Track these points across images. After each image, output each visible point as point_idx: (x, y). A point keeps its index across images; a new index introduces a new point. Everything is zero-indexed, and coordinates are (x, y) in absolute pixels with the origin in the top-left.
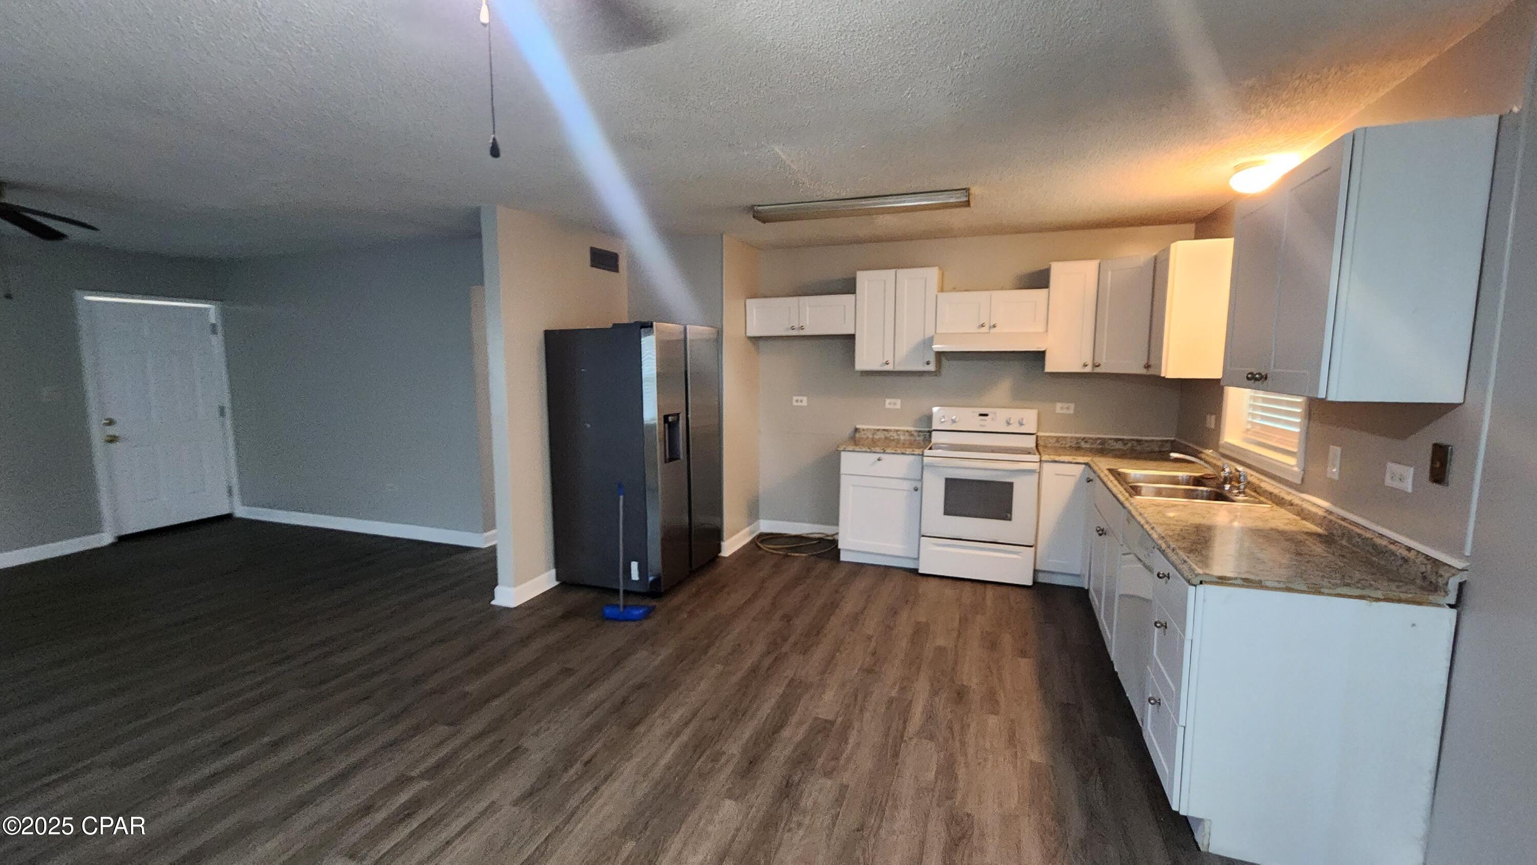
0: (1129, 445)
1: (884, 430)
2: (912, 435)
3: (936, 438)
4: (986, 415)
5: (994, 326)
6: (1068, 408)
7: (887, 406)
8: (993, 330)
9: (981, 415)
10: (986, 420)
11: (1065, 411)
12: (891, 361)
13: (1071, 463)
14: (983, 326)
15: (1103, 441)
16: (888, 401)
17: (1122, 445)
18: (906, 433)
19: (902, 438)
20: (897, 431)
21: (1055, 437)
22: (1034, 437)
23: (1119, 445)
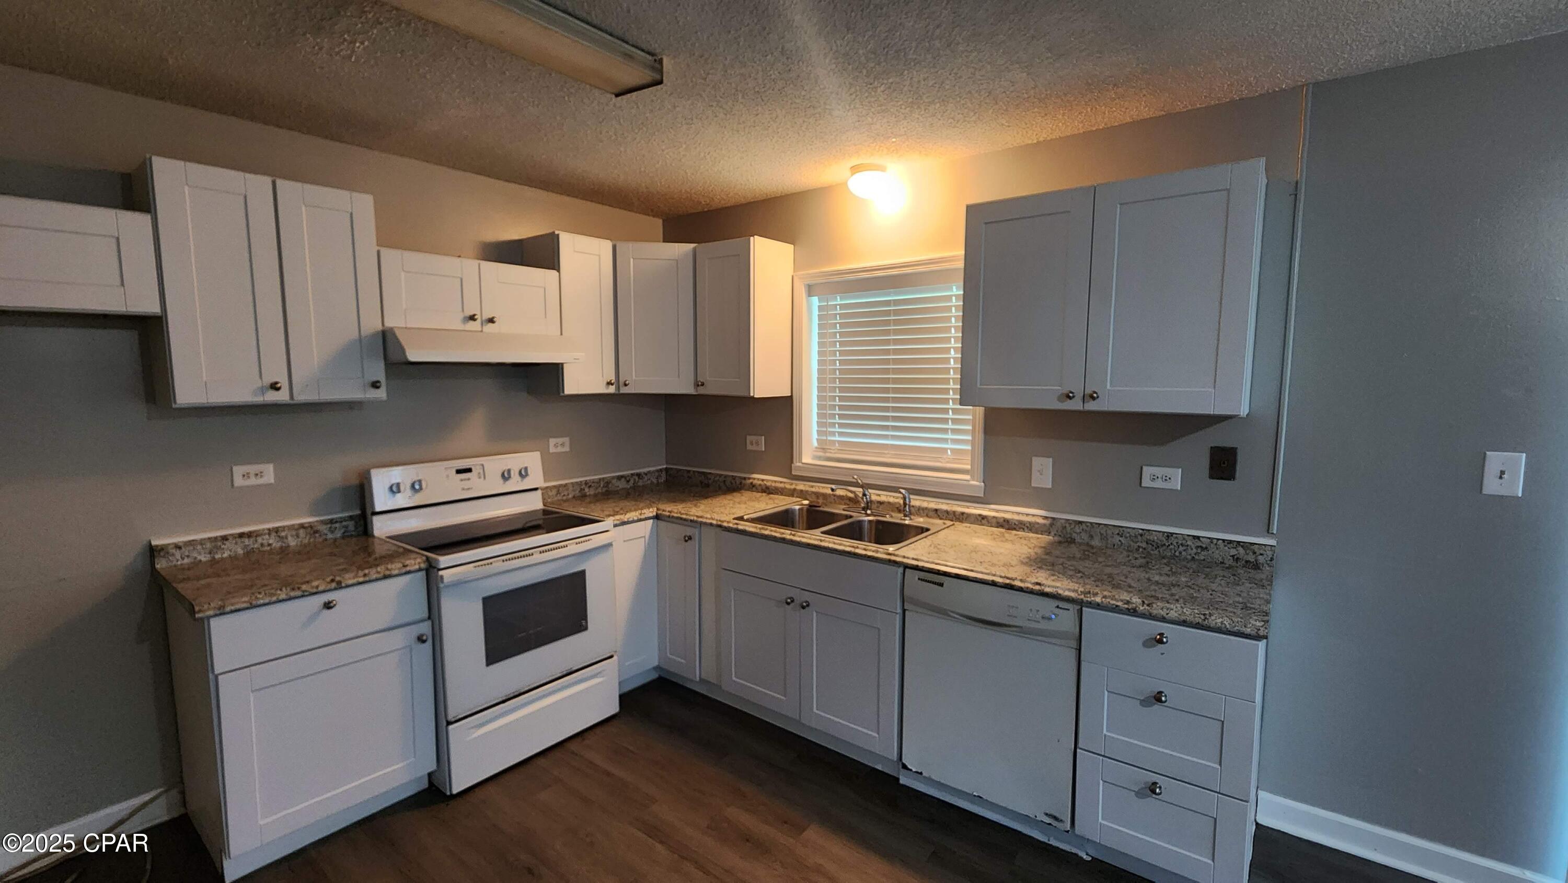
0: (632, 481)
1: (241, 535)
2: (316, 532)
3: (382, 527)
4: (469, 470)
5: (491, 321)
6: (563, 445)
7: (239, 481)
8: (489, 328)
9: (459, 472)
10: (469, 479)
11: (560, 449)
12: (284, 382)
13: (640, 520)
14: (472, 318)
15: (607, 483)
16: (238, 471)
17: (625, 483)
18: (301, 532)
19: (292, 542)
20: (277, 530)
21: (554, 487)
22: (539, 492)
23: (622, 484)
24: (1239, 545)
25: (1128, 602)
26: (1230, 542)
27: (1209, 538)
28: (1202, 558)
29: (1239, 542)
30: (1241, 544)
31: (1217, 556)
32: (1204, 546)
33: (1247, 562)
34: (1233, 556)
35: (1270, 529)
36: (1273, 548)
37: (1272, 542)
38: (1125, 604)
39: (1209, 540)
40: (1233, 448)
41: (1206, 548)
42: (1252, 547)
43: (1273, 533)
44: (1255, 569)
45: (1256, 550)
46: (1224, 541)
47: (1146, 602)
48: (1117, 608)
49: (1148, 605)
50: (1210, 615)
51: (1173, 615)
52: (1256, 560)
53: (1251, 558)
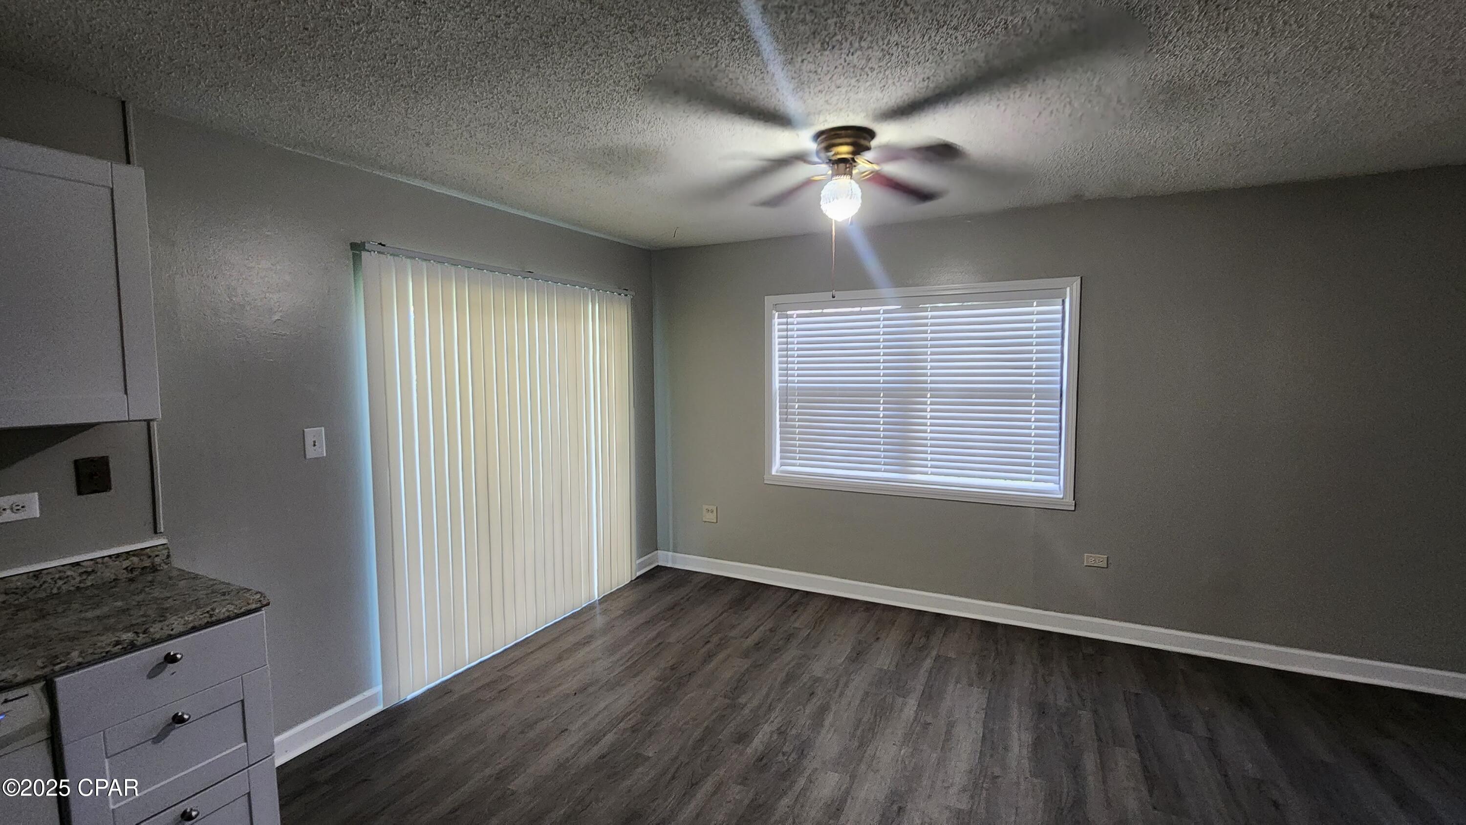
24: (130, 555)
25: (118, 643)
26: (118, 555)
27: (91, 560)
28: (90, 584)
29: (127, 553)
30: (131, 553)
31: (108, 575)
32: (90, 570)
33: (144, 568)
34: (126, 569)
35: (158, 529)
36: (166, 546)
37: (163, 541)
38: (115, 646)
39: (92, 562)
40: (103, 457)
41: (93, 571)
42: (144, 552)
43: (161, 533)
44: (154, 572)
45: (150, 554)
46: (110, 556)
47: (139, 631)
48: (109, 654)
49: (144, 633)
50: (213, 610)
51: (178, 628)
52: (153, 563)
53: (147, 563)
